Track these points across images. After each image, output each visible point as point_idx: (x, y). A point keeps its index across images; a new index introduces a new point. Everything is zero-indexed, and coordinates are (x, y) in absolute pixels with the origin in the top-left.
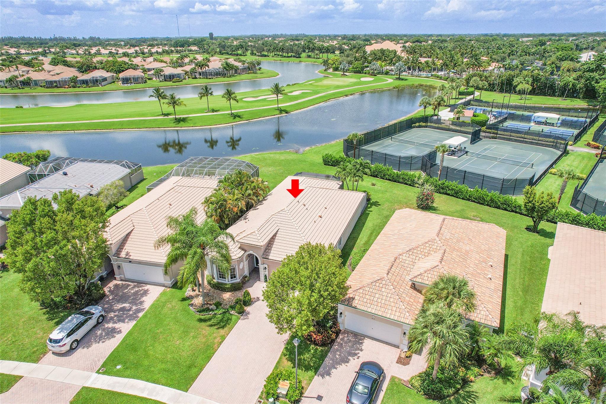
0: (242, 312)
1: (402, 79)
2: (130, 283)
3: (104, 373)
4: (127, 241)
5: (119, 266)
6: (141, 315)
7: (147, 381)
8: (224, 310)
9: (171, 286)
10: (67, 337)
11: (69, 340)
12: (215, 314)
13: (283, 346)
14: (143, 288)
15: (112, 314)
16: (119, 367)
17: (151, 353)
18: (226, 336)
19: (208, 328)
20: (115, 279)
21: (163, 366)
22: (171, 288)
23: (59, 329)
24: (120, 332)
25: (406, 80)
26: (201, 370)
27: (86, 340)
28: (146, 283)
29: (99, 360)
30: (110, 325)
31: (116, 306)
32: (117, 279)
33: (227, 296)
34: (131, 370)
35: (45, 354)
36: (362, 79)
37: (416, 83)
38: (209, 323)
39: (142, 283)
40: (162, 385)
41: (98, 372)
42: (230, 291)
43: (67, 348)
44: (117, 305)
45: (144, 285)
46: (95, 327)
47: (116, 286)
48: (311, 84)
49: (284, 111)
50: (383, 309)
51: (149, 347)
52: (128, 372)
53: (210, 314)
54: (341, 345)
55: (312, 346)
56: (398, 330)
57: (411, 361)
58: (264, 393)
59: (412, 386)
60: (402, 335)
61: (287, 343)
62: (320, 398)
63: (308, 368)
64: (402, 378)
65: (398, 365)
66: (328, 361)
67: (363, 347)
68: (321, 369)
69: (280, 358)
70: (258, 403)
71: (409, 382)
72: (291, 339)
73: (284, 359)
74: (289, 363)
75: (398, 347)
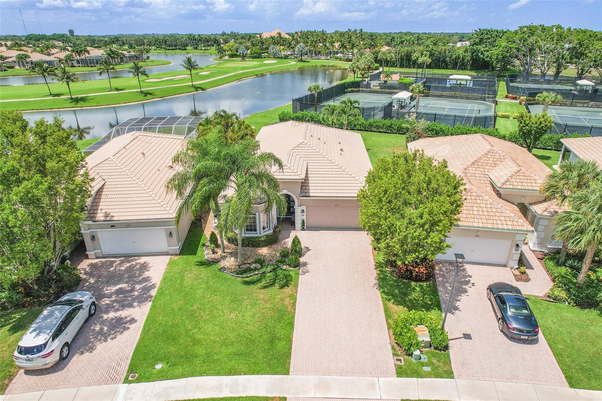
0: (297, 265)
1: (305, 61)
2: (113, 259)
3: (138, 381)
4: (100, 199)
5: (93, 236)
6: (153, 292)
7: (218, 374)
8: (272, 267)
9: (178, 253)
10: (53, 340)
11: (57, 345)
12: (264, 273)
13: (378, 294)
14: (137, 262)
15: (107, 301)
16: (159, 366)
17: (200, 337)
18: (295, 294)
19: (263, 291)
20: (87, 257)
21: (231, 349)
22: (179, 254)
23: (34, 331)
24: (133, 321)
25: (308, 62)
26: (290, 341)
27: (81, 341)
28: (140, 255)
29: (119, 364)
30: (112, 315)
31: (107, 290)
32: (89, 257)
33: (264, 251)
34: (182, 365)
35: (11, 378)
36: (265, 62)
37: (319, 65)
38: (260, 285)
39: (132, 256)
40: (245, 374)
41: (126, 381)
42: (265, 246)
43: (55, 357)
44: (109, 288)
45: (136, 258)
46: (87, 321)
47: (92, 266)
48: (214, 67)
49: (199, 88)
50: (490, 221)
51: (191, 330)
52: (179, 370)
53: (256, 274)
54: (443, 276)
55: (413, 283)
56: (506, 245)
57: (530, 277)
58: (397, 348)
59: (556, 299)
60: (514, 248)
61: (380, 287)
62: (467, 336)
63: (428, 308)
64: (537, 294)
65: (519, 283)
66: (443, 296)
67: (470, 273)
68: (443, 306)
69: (384, 305)
70: (399, 363)
71: (549, 297)
72: (382, 282)
73: (390, 304)
74: (401, 307)
75: (505, 266)
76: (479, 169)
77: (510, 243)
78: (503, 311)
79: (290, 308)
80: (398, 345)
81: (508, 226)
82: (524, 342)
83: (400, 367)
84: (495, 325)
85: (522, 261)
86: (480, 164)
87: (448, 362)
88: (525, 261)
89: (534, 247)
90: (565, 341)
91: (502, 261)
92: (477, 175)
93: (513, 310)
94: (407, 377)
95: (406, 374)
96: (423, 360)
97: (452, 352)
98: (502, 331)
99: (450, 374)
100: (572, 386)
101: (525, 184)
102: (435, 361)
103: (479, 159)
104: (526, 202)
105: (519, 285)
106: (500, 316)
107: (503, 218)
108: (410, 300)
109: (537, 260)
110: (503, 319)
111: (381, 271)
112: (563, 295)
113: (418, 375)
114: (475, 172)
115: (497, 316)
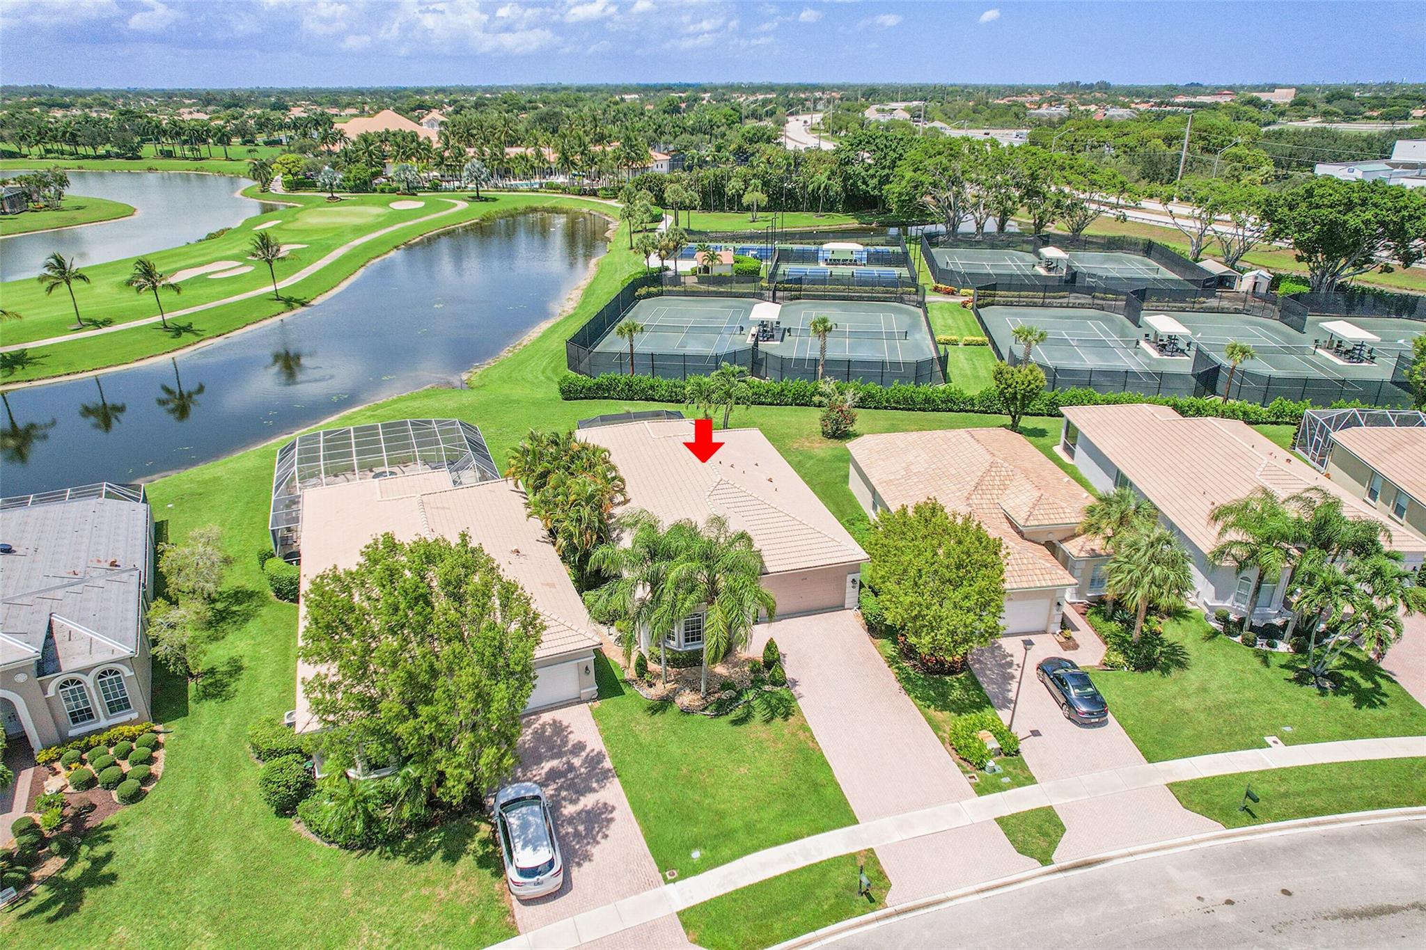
0: (784, 683)
1: (487, 200)
3: (682, 877)
8: (753, 691)
9: (597, 696)
12: (746, 702)
13: (907, 701)
16: (696, 854)
18: (806, 725)
21: (772, 812)
22: (598, 698)
24: (610, 807)
25: (494, 200)
28: (537, 712)
30: (573, 808)
34: (726, 845)
36: (395, 206)
37: (521, 206)
38: (757, 720)
41: (668, 881)
49: (291, 300)
50: (1024, 578)
54: (980, 662)
55: (947, 678)
56: (1044, 604)
57: (1078, 642)
58: (965, 764)
59: (1114, 667)
60: (1055, 608)
61: (908, 692)
62: (1035, 733)
63: (980, 707)
64: (1091, 664)
65: (1068, 652)
66: (989, 688)
67: (1008, 651)
68: (994, 701)
69: (924, 714)
70: (973, 780)
71: (1105, 664)
72: (907, 683)
73: (931, 711)
74: (947, 713)
75: (1045, 632)
76: (984, 496)
77: (1049, 601)
78: (1065, 694)
79: (810, 743)
80: (965, 760)
81: (1046, 582)
82: (1093, 725)
83: (978, 785)
84: (1059, 714)
85: (1065, 624)
86: (984, 487)
87: (1024, 767)
88: (1068, 624)
89: (1071, 598)
90: (1134, 715)
91: (1040, 627)
92: (985, 506)
93: (1077, 691)
94: (990, 793)
95: (987, 790)
96: (998, 771)
97: (1023, 754)
98: (1069, 718)
99: (1031, 780)
100: (1150, 761)
101: (1052, 516)
102: (1011, 770)
103: (982, 479)
104: (1054, 538)
105: (1067, 655)
106: (1062, 701)
107: (1038, 572)
108: (953, 702)
109: (1079, 617)
110: (1069, 704)
111: (898, 668)
112: (1120, 659)
113: (1001, 788)
114: (982, 501)
115: (1058, 702)
